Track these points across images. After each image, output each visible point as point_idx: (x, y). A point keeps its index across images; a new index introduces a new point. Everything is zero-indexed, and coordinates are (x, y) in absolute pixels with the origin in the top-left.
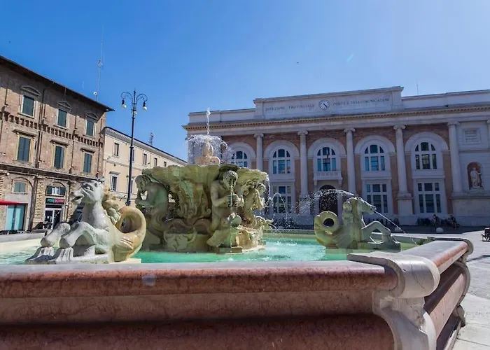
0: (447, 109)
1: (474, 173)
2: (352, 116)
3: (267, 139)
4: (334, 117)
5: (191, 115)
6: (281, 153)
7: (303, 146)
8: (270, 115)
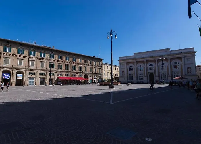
0: (182, 53)
1: (189, 70)
2: (157, 56)
3: (137, 63)
4: (153, 57)
5: (120, 58)
6: (141, 66)
7: (145, 64)
8: (138, 57)
